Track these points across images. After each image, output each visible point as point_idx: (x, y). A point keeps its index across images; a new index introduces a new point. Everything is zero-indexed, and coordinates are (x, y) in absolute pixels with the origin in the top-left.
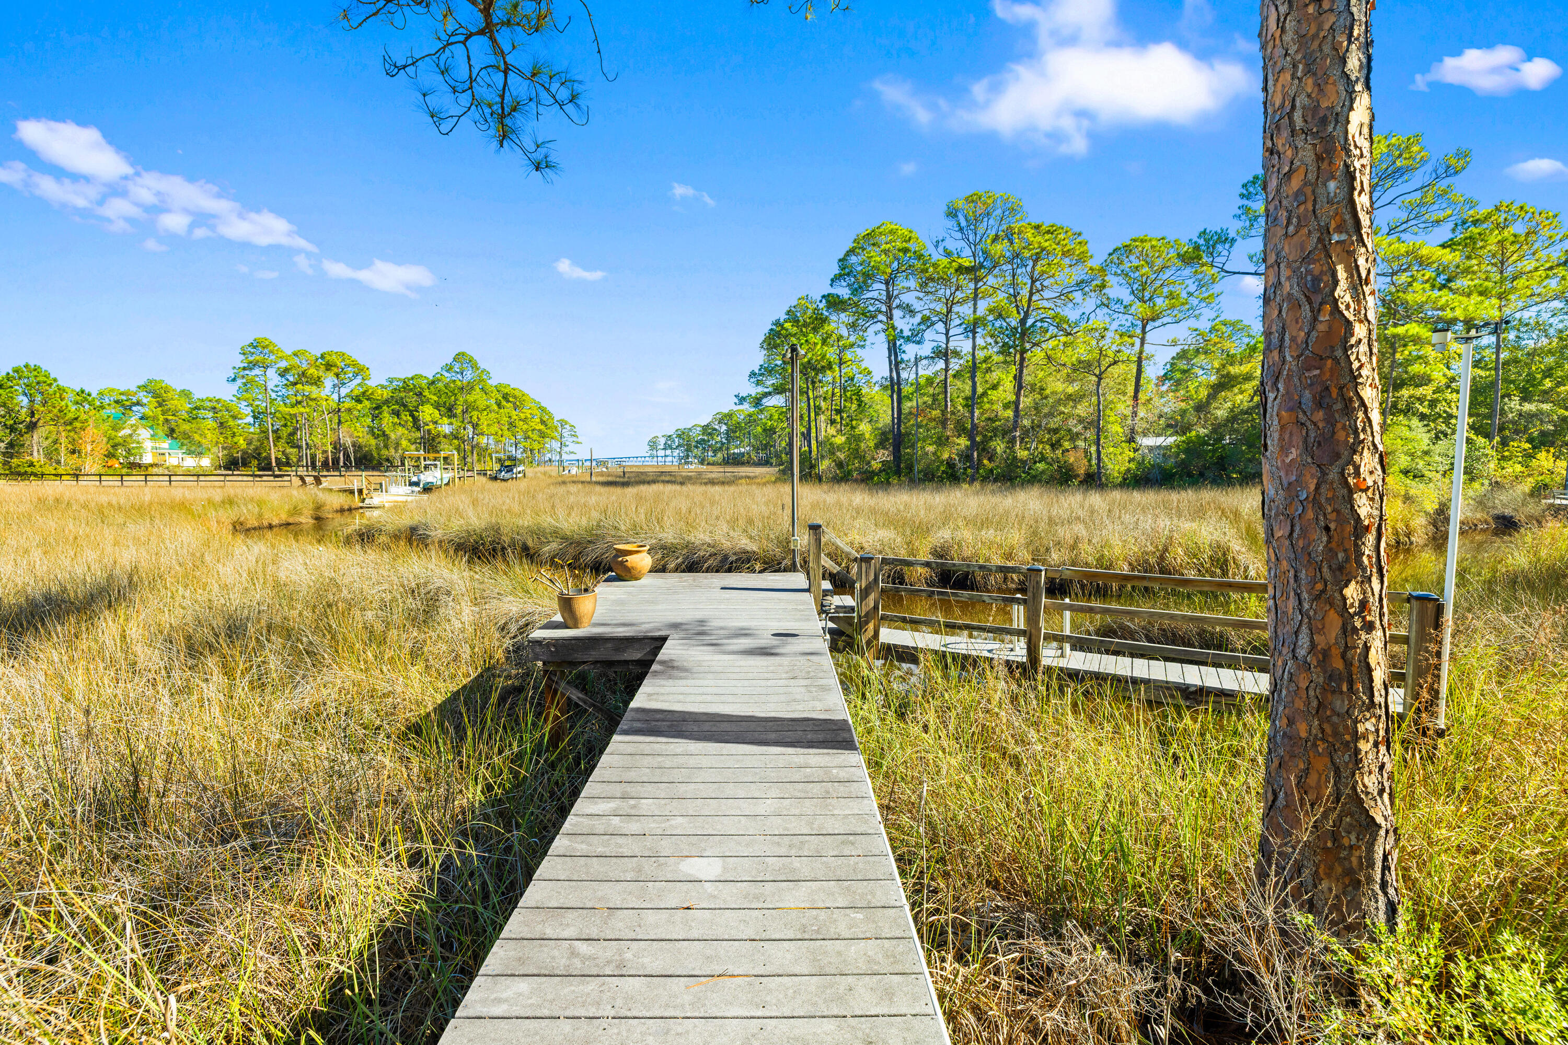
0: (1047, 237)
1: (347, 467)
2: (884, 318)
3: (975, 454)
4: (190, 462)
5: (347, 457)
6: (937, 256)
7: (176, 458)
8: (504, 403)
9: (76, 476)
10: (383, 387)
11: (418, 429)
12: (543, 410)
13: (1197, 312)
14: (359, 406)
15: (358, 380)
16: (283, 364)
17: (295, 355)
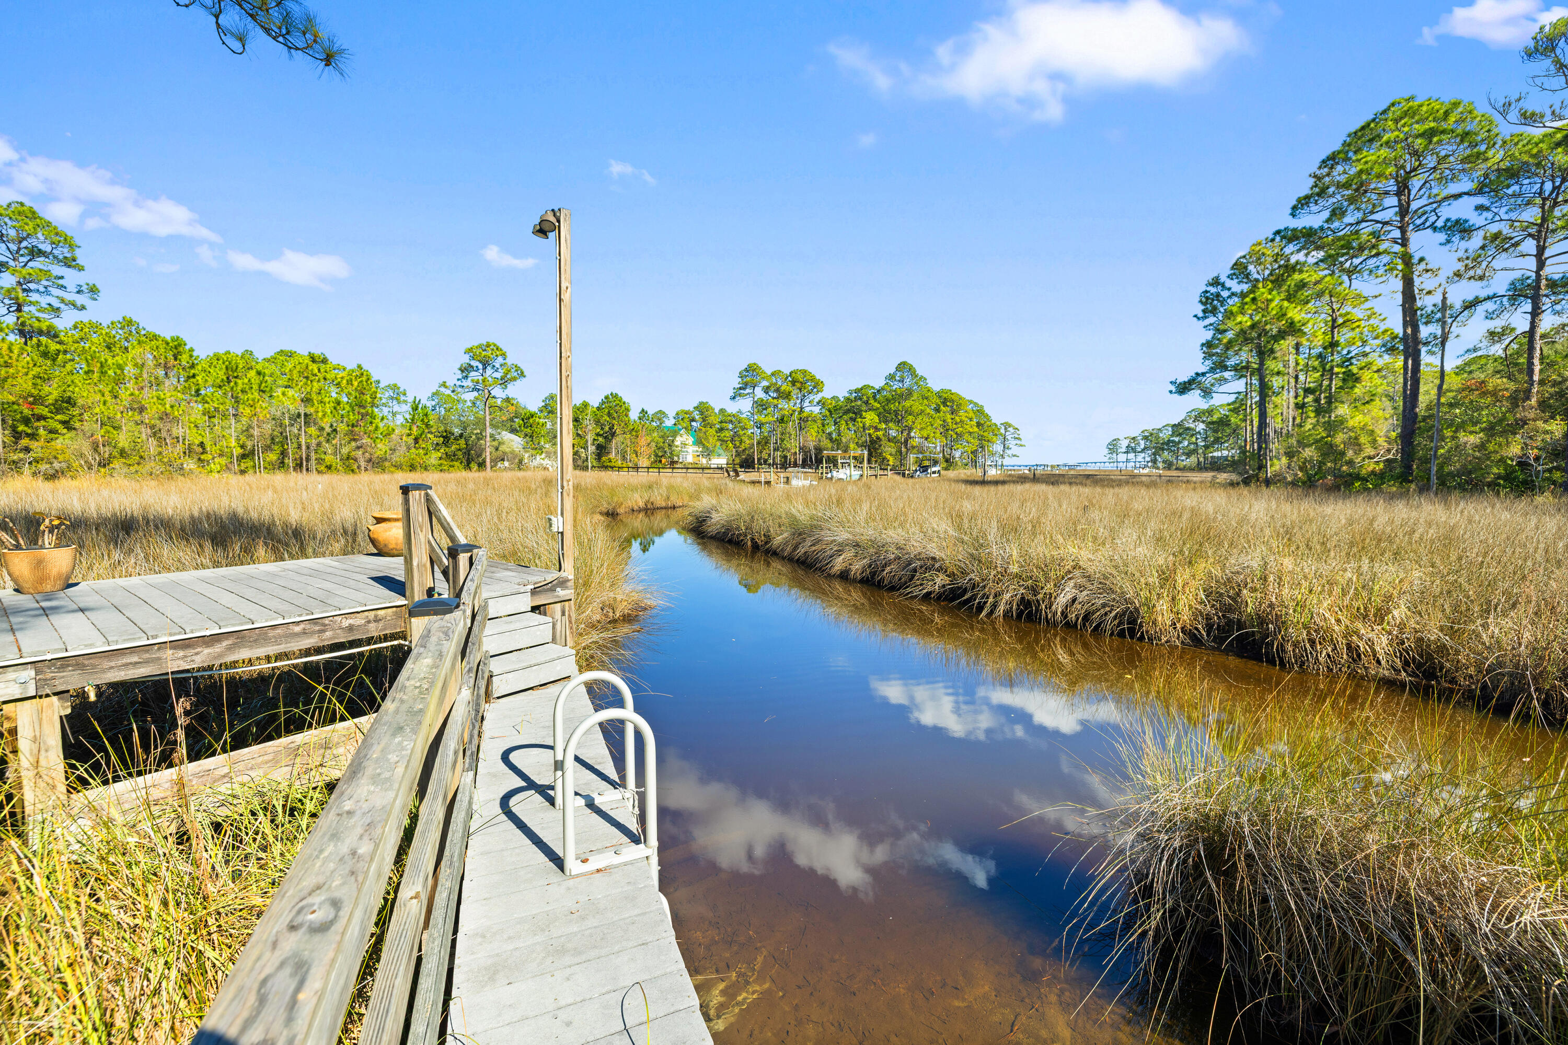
7: (705, 459)
8: (942, 407)
9: (636, 468)
10: (839, 398)
11: (864, 433)
12: (981, 412)
15: (814, 394)
16: (766, 383)
17: (773, 374)
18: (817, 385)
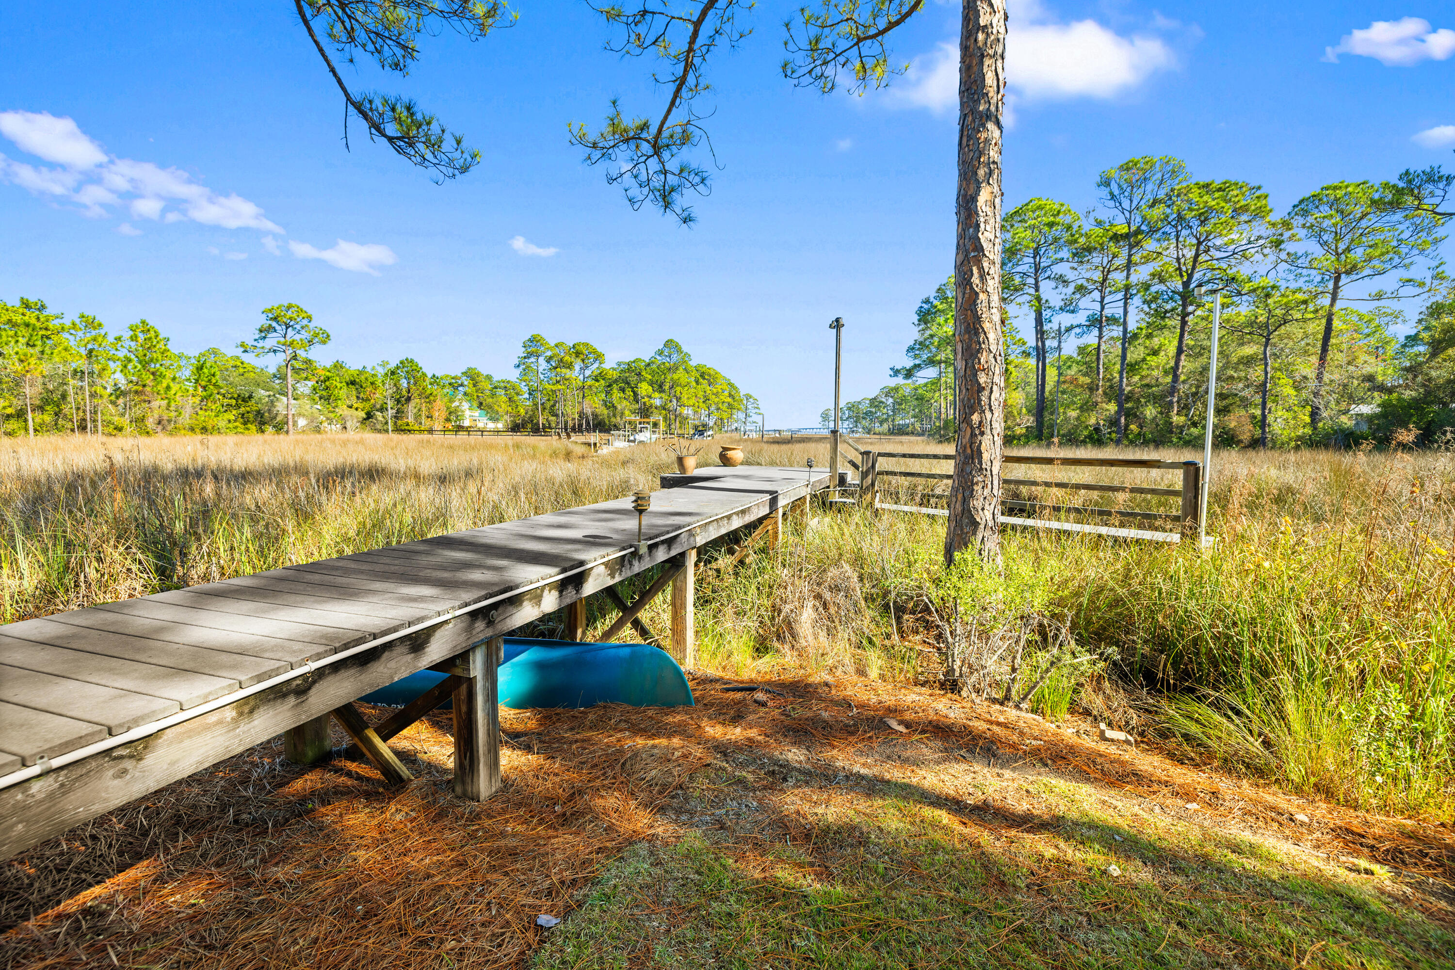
0: (1217, 195)
1: (588, 431)
2: (1032, 291)
3: (1123, 420)
4: (491, 425)
5: (588, 423)
6: (1088, 226)
7: (484, 422)
8: (701, 380)
9: (431, 431)
10: (614, 369)
11: (637, 401)
12: (731, 385)
13: (1407, 261)
14: (597, 384)
15: (596, 365)
16: (549, 354)
17: (556, 346)
18: (599, 357)
